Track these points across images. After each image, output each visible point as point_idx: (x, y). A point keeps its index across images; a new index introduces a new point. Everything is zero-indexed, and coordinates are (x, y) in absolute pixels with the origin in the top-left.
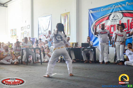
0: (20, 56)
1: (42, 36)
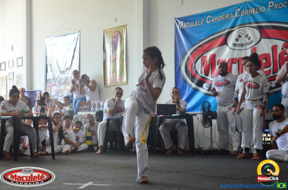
1: (55, 85)
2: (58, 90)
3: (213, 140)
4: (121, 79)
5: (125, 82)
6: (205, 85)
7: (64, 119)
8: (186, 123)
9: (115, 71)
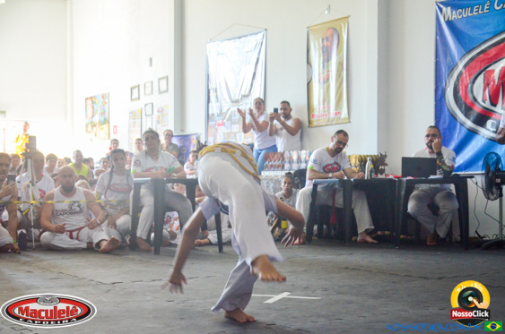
0: (127, 213)
1: (223, 124)
2: (227, 134)
4: (338, 113)
5: (344, 119)
6: (489, 123)
8: (454, 192)
9: (326, 99)
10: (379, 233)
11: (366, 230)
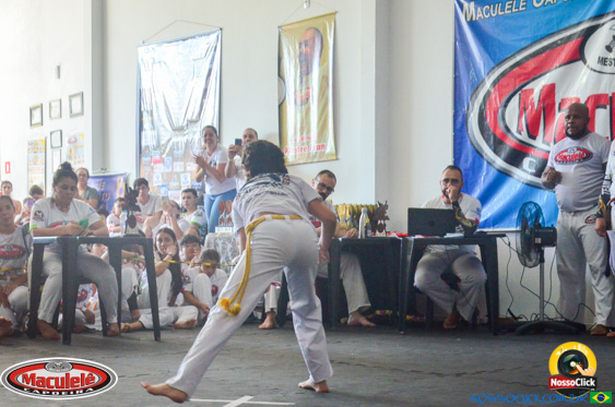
1: (161, 161)
2: (168, 174)
3: (546, 298)
4: (321, 147)
5: (330, 154)
6: (526, 162)
7: (182, 244)
8: (479, 256)
9: (305, 126)
10: (378, 312)
11: (360, 309)
